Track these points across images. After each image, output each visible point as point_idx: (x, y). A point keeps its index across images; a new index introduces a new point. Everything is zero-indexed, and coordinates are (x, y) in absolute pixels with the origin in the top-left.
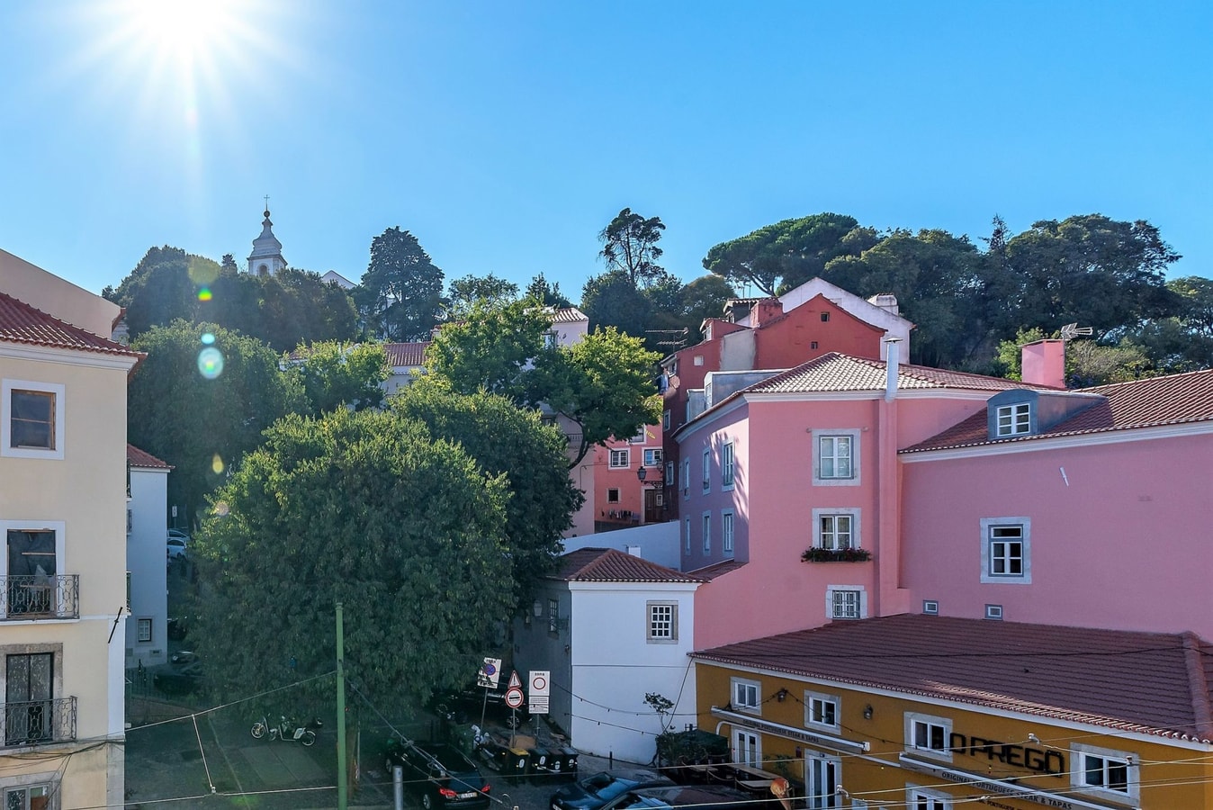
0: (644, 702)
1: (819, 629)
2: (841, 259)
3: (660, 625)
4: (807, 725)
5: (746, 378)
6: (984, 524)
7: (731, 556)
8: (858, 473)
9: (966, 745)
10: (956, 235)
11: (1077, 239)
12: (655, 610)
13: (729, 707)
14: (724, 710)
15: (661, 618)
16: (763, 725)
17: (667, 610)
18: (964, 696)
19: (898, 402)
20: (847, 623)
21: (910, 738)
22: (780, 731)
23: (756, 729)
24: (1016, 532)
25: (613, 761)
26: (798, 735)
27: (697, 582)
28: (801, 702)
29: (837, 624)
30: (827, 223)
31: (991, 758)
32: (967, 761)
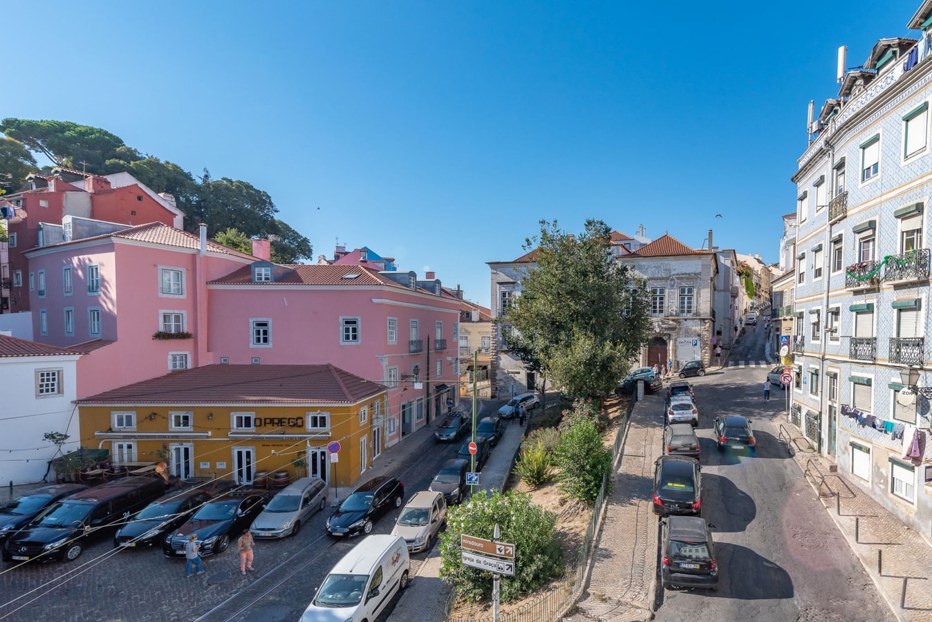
0: (43, 440)
1: (164, 376)
2: (117, 161)
3: (47, 385)
4: (170, 430)
5: (99, 225)
6: (251, 321)
7: (99, 337)
8: (185, 291)
9: (262, 422)
10: (186, 171)
11: (241, 191)
12: (42, 375)
13: (110, 430)
14: (107, 432)
15: (48, 380)
16: (139, 436)
17: (54, 374)
18: (256, 401)
19: (207, 258)
20: (180, 372)
21: (233, 424)
22: (148, 437)
23: (133, 439)
24: (265, 325)
25: (13, 488)
26: (165, 437)
27: (80, 354)
28: (166, 418)
29: (174, 373)
30: (104, 136)
31: (273, 425)
32: (263, 429)
